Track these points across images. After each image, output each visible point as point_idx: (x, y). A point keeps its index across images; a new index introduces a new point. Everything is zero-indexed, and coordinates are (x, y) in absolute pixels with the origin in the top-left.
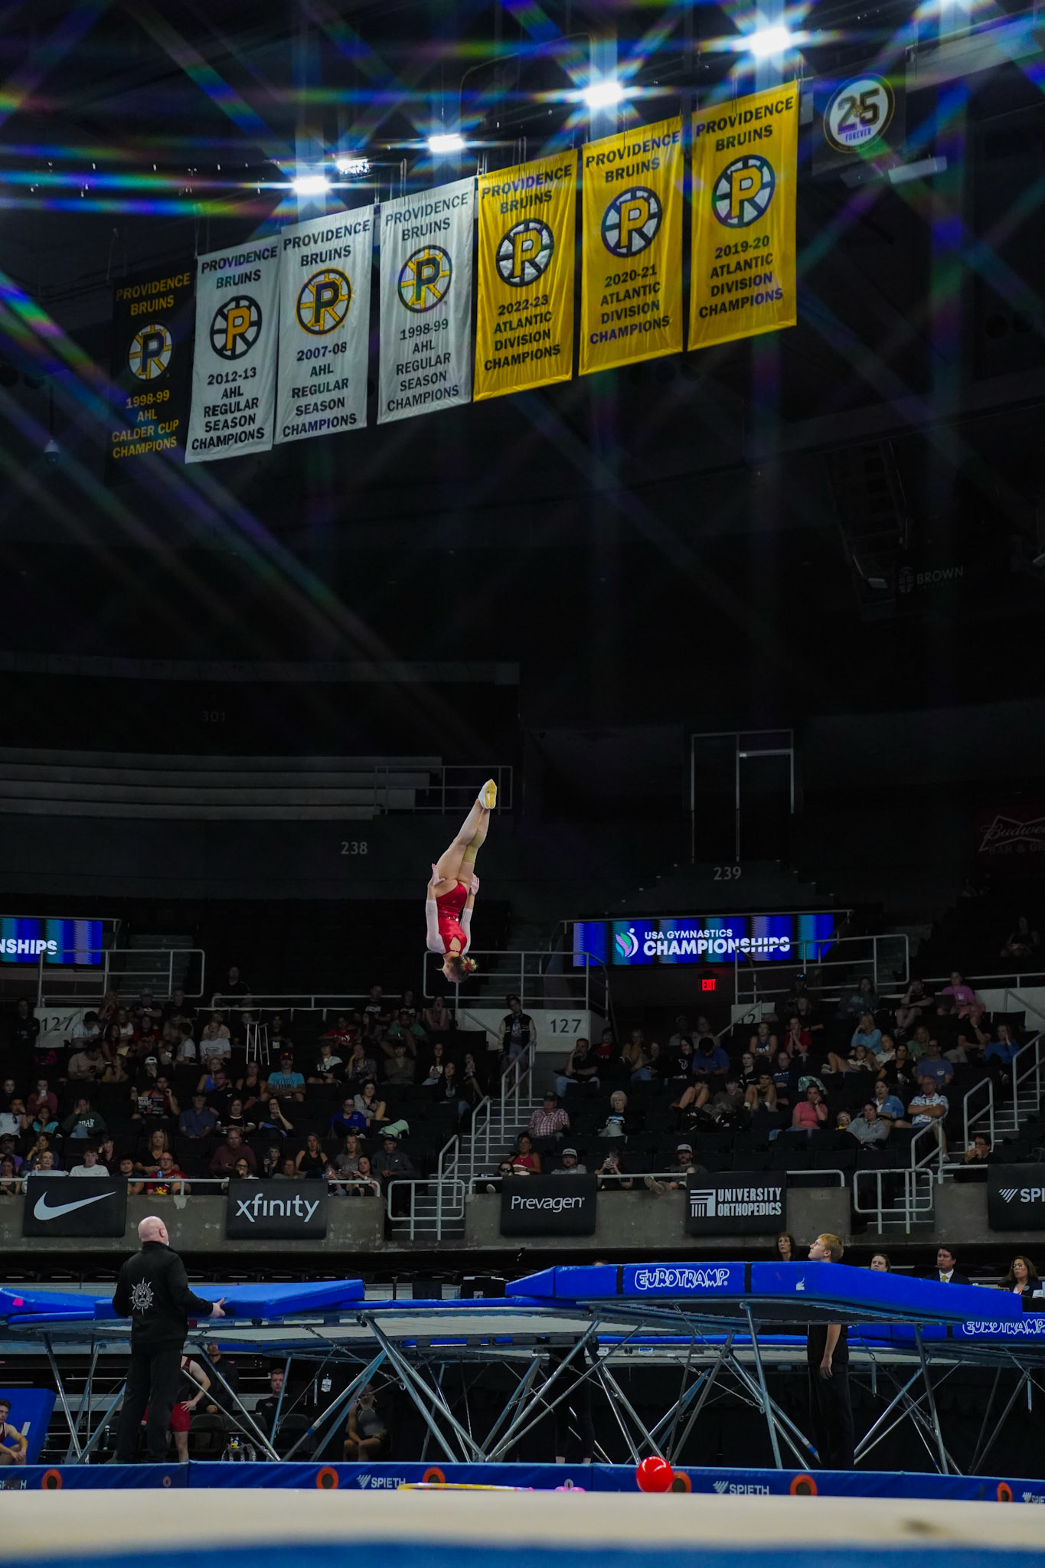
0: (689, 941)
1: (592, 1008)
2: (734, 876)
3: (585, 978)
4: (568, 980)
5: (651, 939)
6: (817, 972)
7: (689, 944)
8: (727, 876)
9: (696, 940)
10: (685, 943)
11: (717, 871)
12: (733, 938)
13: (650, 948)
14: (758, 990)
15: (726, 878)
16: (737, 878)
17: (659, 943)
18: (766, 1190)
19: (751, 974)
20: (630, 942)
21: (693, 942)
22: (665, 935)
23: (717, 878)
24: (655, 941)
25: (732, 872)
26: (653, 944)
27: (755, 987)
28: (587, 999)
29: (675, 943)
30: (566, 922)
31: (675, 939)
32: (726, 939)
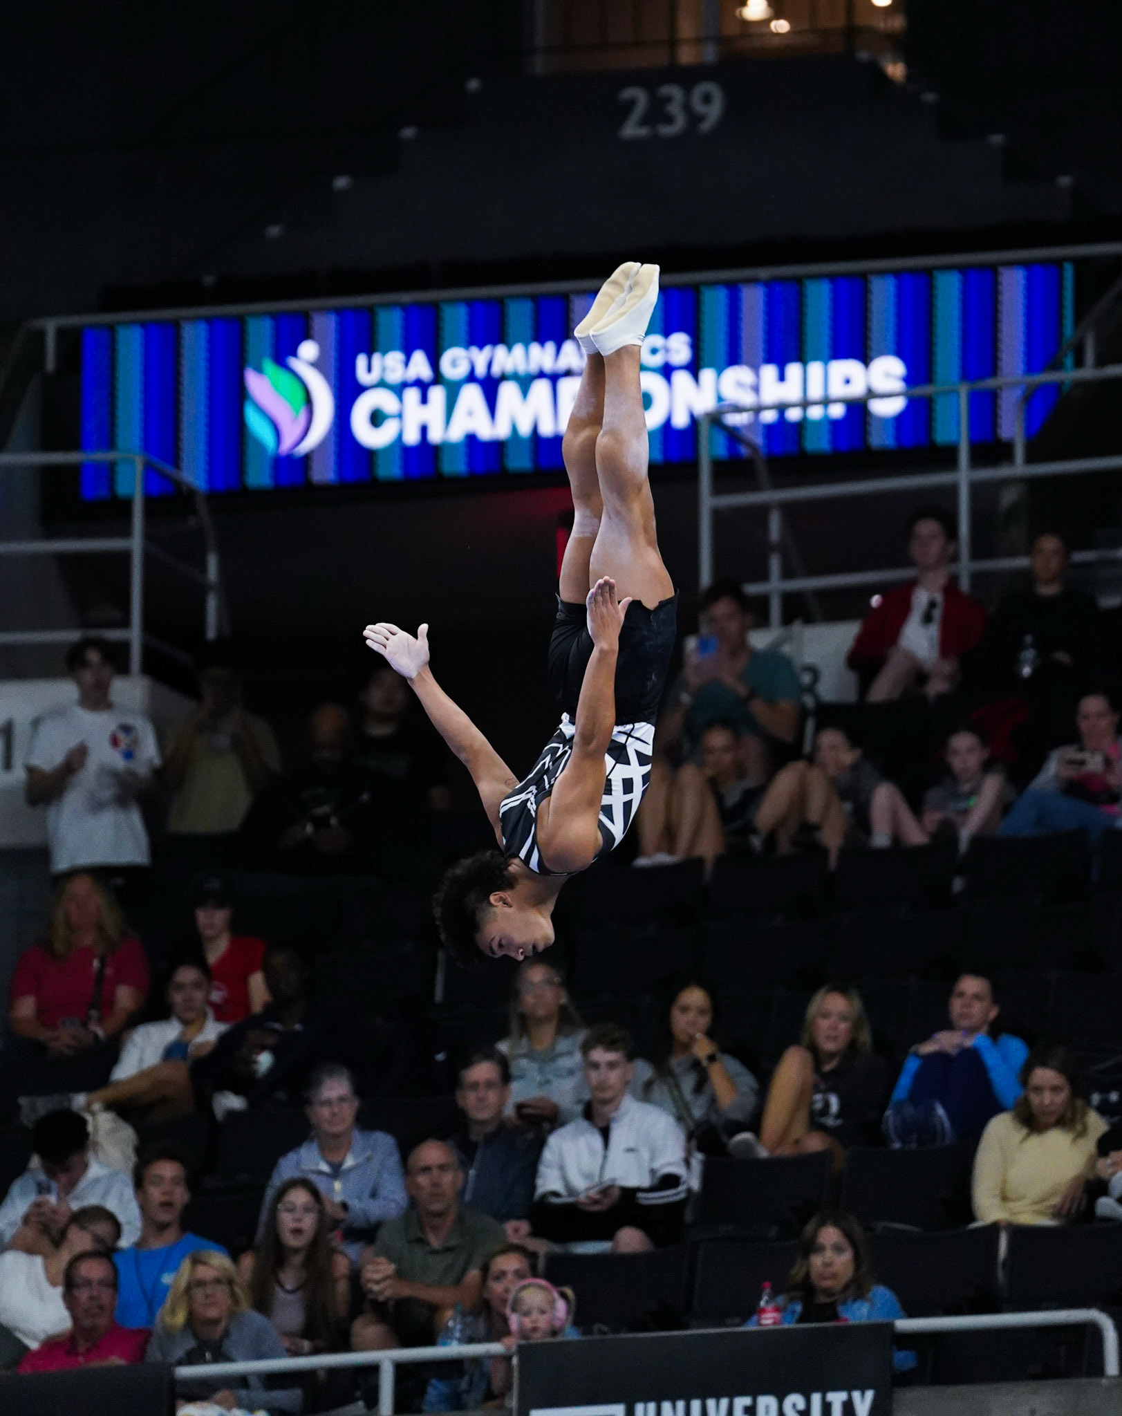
0: (525, 382)
1: (155, 668)
2: (694, 119)
3: (126, 556)
4: (64, 559)
5: (382, 384)
6: (1009, 497)
7: (525, 391)
8: (669, 120)
9: (554, 378)
10: (508, 392)
11: (632, 103)
12: (694, 368)
13: (377, 418)
14: (787, 574)
15: (666, 130)
16: (706, 126)
17: (412, 395)
18: (816, 1398)
19: (760, 513)
20: (299, 395)
21: (541, 388)
22: (434, 362)
23: (631, 130)
24: (399, 389)
25: (687, 107)
26: (385, 400)
27: (775, 564)
28: (135, 634)
29: (472, 396)
30: (51, 327)
31: (471, 378)
32: (667, 371)
